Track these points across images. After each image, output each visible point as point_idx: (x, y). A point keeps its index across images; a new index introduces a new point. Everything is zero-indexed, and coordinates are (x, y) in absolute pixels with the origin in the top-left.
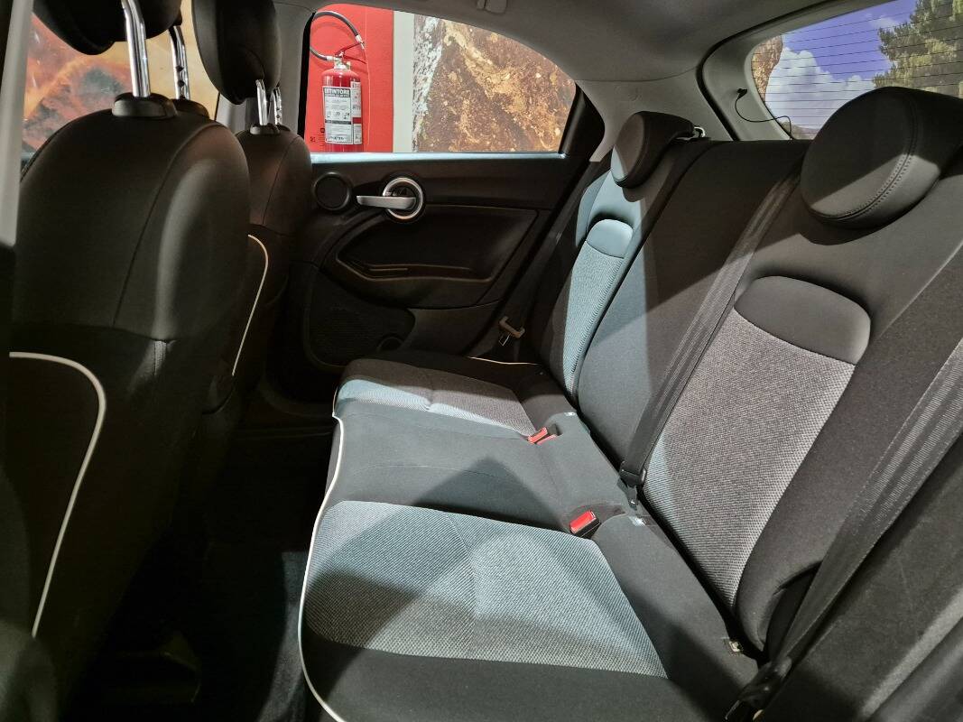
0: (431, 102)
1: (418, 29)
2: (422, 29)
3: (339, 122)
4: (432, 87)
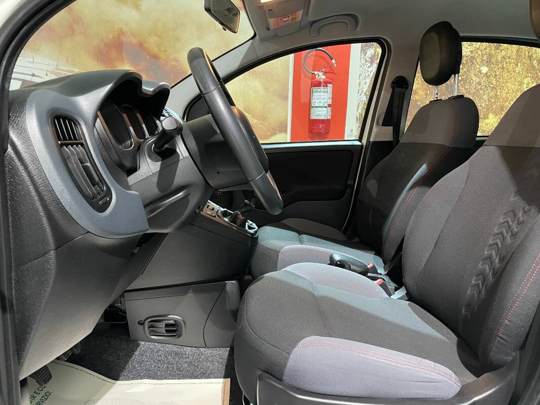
1: (363, 56)
2: (365, 56)
3: (320, 107)
4: (369, 87)
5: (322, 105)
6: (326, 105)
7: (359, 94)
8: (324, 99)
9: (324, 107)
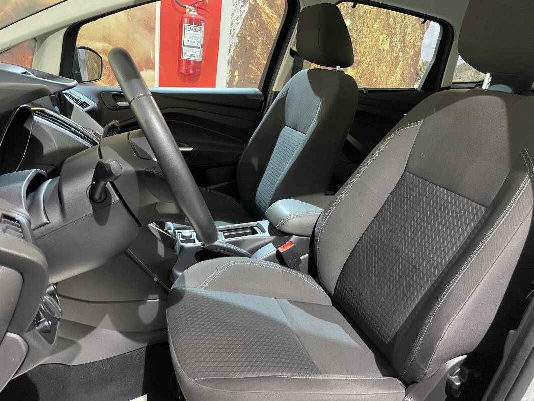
0: (240, 37)
4: (241, 28)
7: (232, 35)
8: (197, 38)
9: (196, 47)
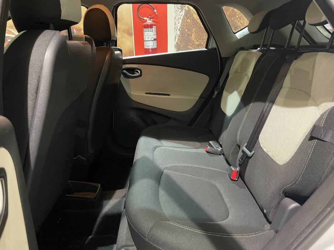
0: (181, 31)
3: (149, 41)
4: (181, 25)
5: (150, 39)
6: (153, 39)
7: (176, 30)
8: (151, 36)
9: (151, 41)
